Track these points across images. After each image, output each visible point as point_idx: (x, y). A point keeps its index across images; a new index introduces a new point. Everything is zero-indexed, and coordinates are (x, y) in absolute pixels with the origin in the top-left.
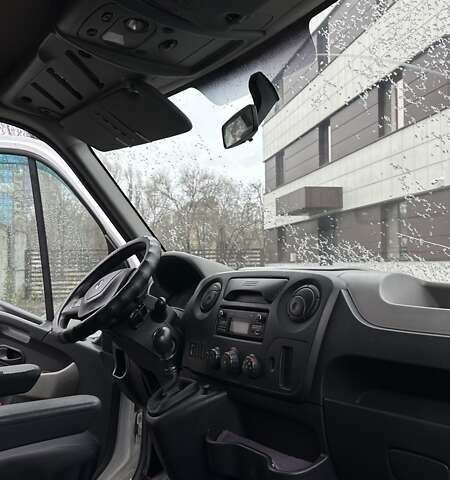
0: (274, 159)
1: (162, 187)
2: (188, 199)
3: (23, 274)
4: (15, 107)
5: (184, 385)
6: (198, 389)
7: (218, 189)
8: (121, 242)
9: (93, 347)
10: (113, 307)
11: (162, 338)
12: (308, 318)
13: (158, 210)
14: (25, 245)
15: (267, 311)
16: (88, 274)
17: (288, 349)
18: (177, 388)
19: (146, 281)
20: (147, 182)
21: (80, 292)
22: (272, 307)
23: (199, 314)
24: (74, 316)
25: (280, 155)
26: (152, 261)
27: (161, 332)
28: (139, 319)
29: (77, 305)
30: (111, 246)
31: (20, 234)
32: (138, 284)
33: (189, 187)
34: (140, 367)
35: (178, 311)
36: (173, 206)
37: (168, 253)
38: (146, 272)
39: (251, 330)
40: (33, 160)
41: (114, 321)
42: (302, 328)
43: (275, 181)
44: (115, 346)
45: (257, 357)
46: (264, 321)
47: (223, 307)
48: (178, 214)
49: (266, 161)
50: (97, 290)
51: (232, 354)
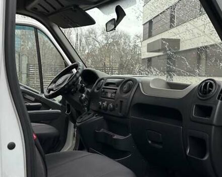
0: (148, 23)
1: (93, 36)
2: (105, 42)
3: (26, 75)
4: (31, 11)
5: (89, 114)
6: (94, 116)
7: (120, 37)
8: (70, 64)
9: (58, 103)
10: (66, 87)
11: (82, 98)
12: (128, 92)
13: (90, 47)
14: (27, 61)
15: (117, 89)
16: (55, 77)
17: (121, 102)
18: (86, 115)
19: (78, 78)
20: (86, 33)
21: (54, 82)
22: (118, 88)
23: (96, 90)
24: (52, 90)
25: (150, 22)
26: (80, 71)
27: (82, 96)
28: (75, 92)
29: (53, 86)
30: (66, 65)
31: (25, 56)
32: (75, 79)
33: (106, 36)
34: (76, 110)
35: (89, 90)
36: (98, 45)
37: (88, 68)
38: (78, 75)
39: (112, 96)
40: (36, 29)
41: (66, 92)
42: (126, 95)
43: (148, 35)
44: (67, 102)
45: (112, 104)
46: (115, 93)
47: (103, 88)
48: (100, 49)
49: (143, 25)
50: (60, 81)
51: (105, 104)
